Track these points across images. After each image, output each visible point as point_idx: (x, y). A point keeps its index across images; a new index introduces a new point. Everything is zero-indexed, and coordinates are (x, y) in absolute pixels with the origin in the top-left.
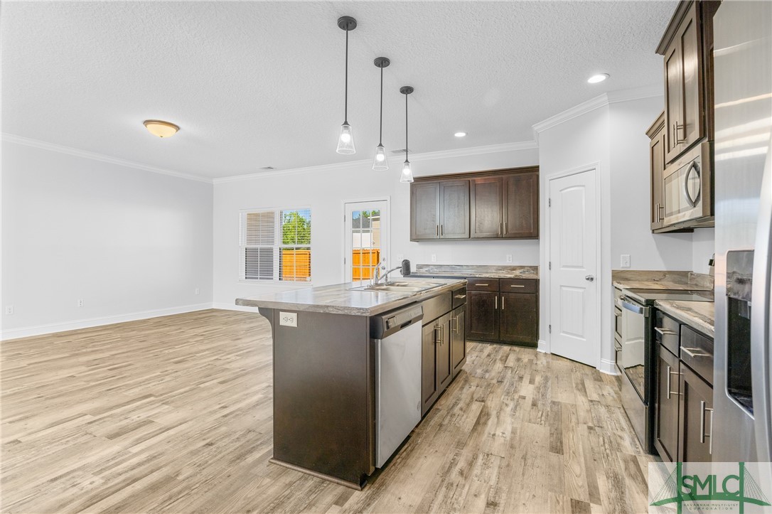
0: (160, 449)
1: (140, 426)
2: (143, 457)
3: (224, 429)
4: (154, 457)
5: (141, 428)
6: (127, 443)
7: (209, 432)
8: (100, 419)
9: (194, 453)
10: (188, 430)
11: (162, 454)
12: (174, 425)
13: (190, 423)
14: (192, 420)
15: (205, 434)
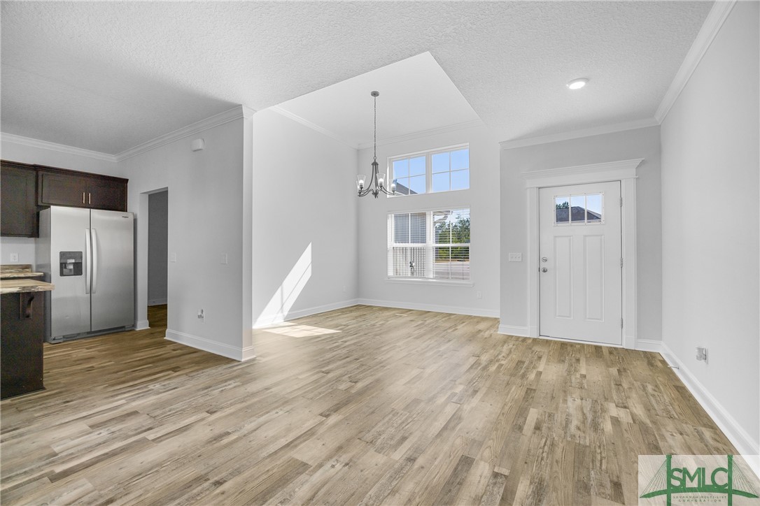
4: (112, 396)
6: (124, 408)
8: (139, 433)
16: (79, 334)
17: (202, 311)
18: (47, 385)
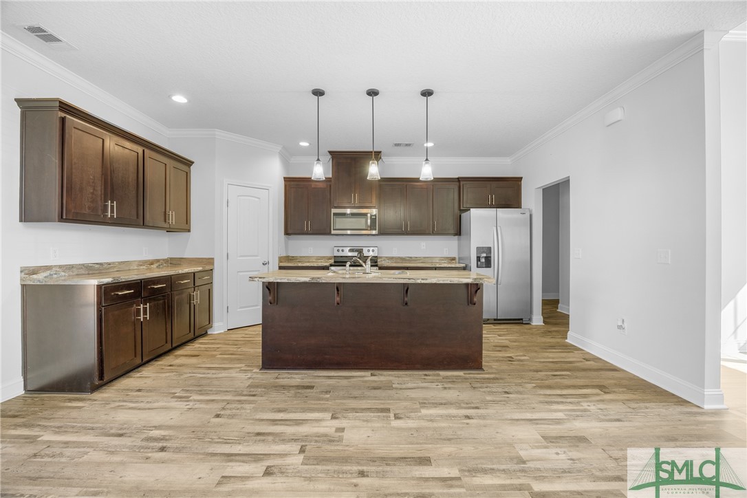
0: (542, 406)
1: (556, 438)
2: (555, 407)
3: (489, 398)
5: (554, 435)
6: (568, 425)
7: (500, 401)
9: (520, 393)
10: (515, 410)
11: (541, 402)
12: (523, 422)
13: (509, 417)
14: (506, 419)
15: (505, 401)
16: (488, 320)
17: (623, 321)
18: (485, 366)
